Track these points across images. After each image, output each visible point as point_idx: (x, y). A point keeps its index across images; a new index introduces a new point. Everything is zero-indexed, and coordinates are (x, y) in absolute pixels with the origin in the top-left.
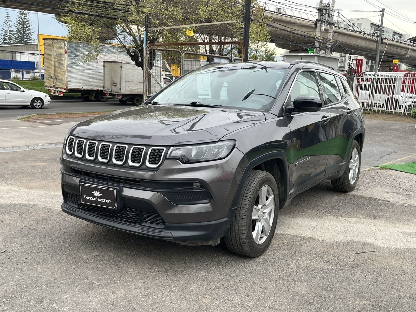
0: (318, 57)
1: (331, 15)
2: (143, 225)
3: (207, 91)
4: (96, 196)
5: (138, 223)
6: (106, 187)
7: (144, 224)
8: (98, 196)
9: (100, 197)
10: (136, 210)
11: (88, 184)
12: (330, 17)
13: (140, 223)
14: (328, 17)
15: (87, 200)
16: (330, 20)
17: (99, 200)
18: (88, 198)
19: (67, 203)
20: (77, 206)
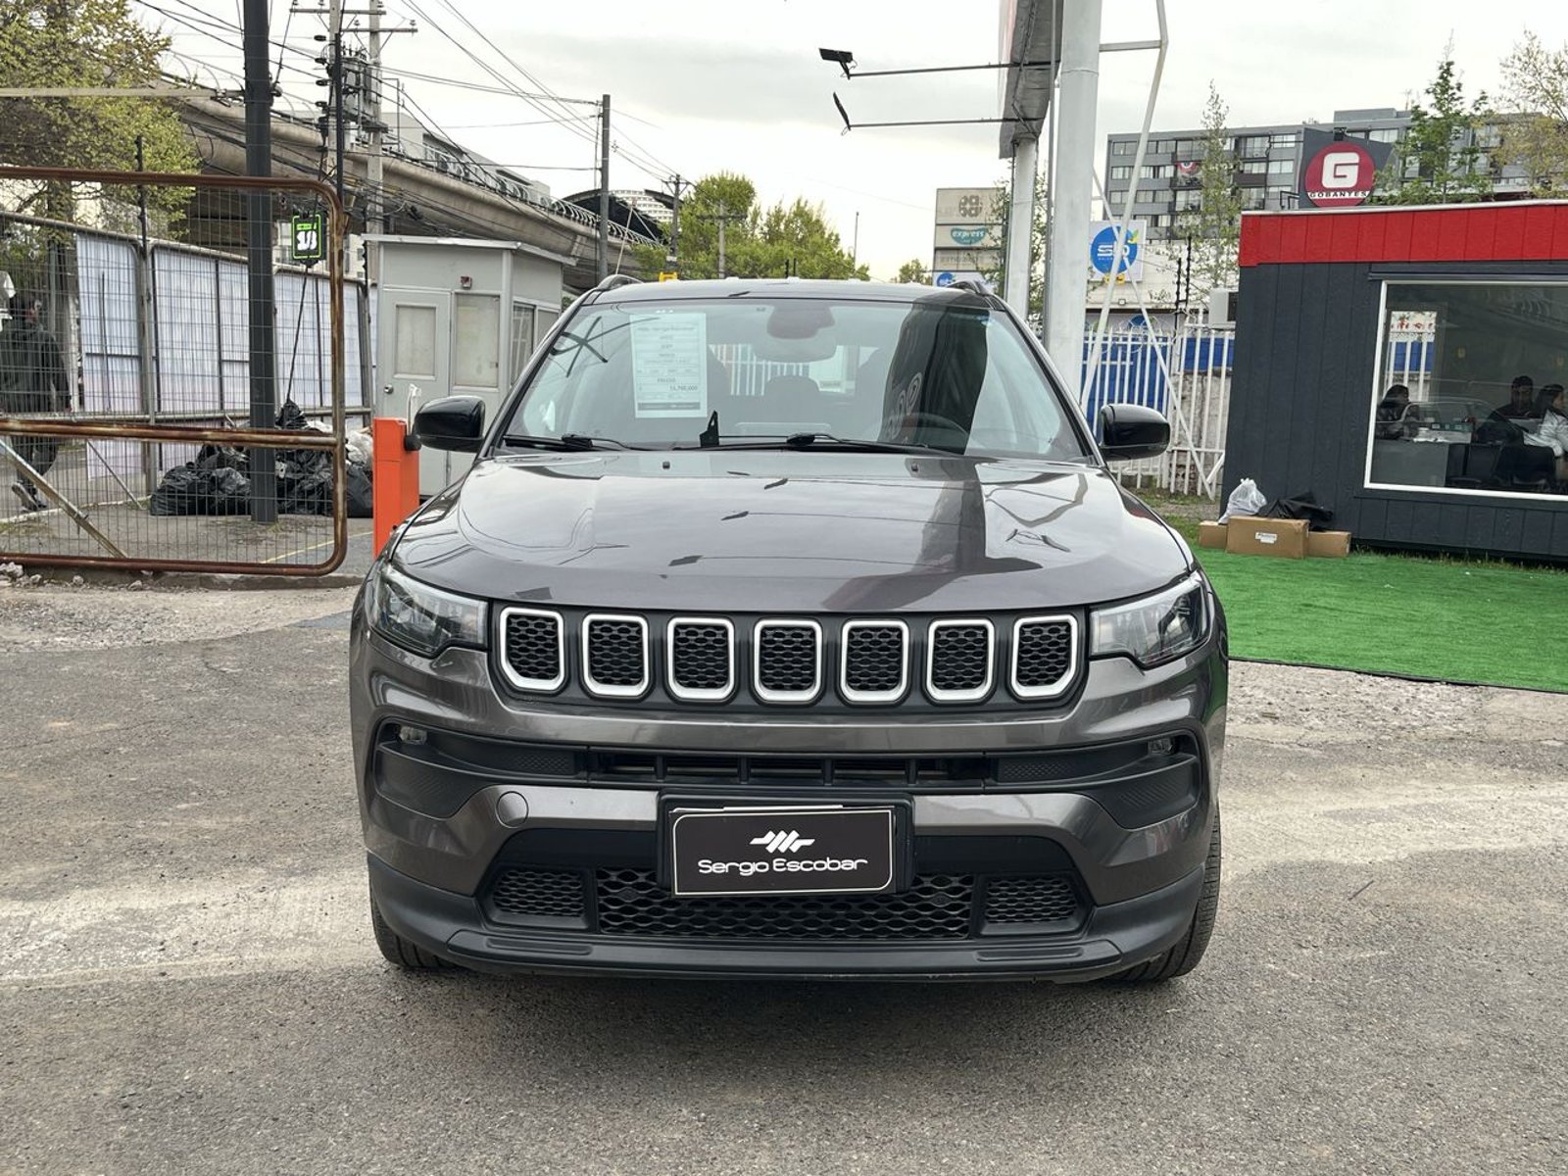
0: (513, 254)
1: (374, 95)
2: (984, 932)
3: (691, 388)
4: (777, 854)
5: (964, 930)
6: (841, 807)
7: (988, 930)
8: (788, 850)
9: (802, 854)
10: (967, 881)
11: (726, 809)
12: (370, 101)
13: (972, 931)
14: (365, 100)
15: (714, 880)
16: (371, 113)
17: (795, 866)
18: (724, 868)
19: (494, 919)
20: (580, 924)
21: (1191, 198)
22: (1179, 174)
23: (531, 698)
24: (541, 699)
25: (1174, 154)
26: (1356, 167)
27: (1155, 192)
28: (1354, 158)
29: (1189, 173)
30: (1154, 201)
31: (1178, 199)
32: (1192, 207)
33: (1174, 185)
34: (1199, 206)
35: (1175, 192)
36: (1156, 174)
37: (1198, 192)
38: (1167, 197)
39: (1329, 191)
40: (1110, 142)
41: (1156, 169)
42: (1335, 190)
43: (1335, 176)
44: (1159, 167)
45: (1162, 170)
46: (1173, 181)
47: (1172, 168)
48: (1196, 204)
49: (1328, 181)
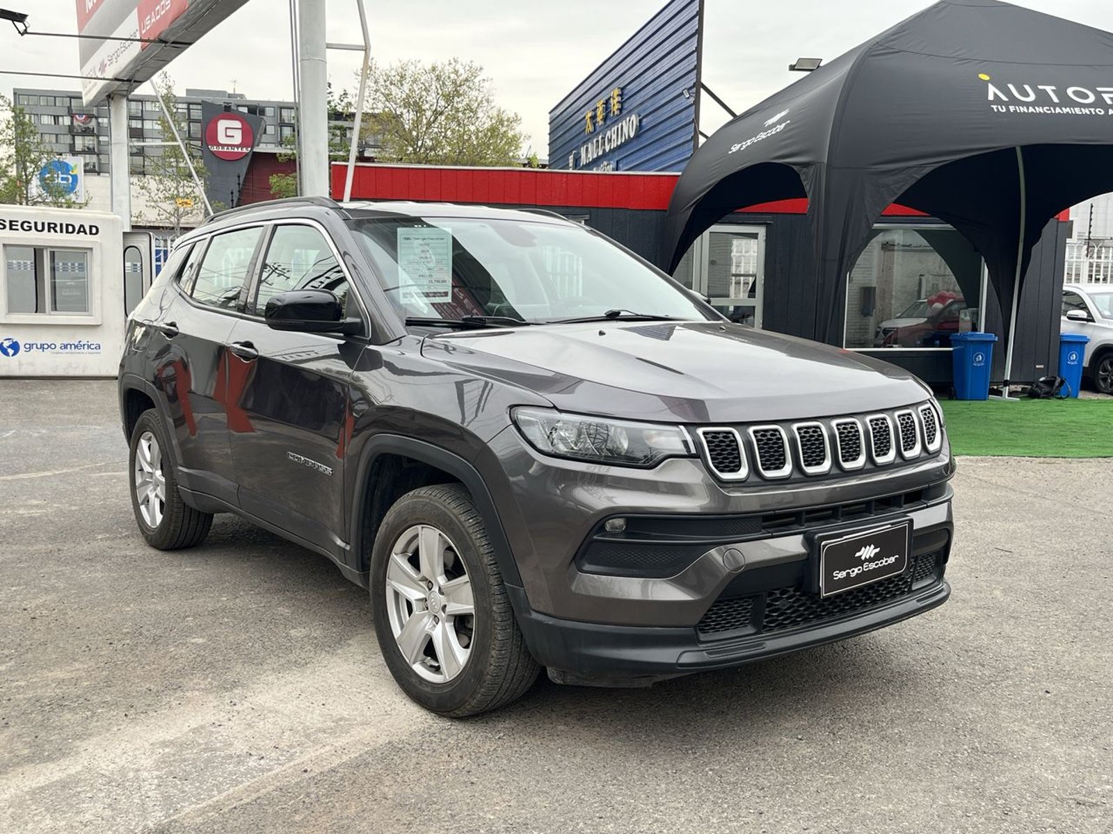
4: (866, 560)
6: (889, 526)
8: (870, 556)
9: (877, 557)
11: (845, 537)
15: (840, 583)
17: (872, 566)
18: (844, 574)
19: (702, 639)
20: (750, 630)
21: (87, 143)
22: (75, 123)
23: (731, 485)
24: (737, 485)
25: (70, 108)
26: (240, 131)
27: (57, 135)
28: (237, 124)
29: (83, 123)
30: (57, 142)
31: (76, 142)
32: (88, 148)
33: (72, 131)
34: (94, 148)
35: (73, 136)
36: (56, 121)
37: (91, 138)
38: (67, 139)
39: (223, 145)
40: (15, 94)
41: (56, 118)
42: (228, 145)
43: (227, 136)
44: (58, 116)
45: (60, 119)
46: (71, 128)
47: (69, 118)
48: (91, 146)
49: (222, 139)
